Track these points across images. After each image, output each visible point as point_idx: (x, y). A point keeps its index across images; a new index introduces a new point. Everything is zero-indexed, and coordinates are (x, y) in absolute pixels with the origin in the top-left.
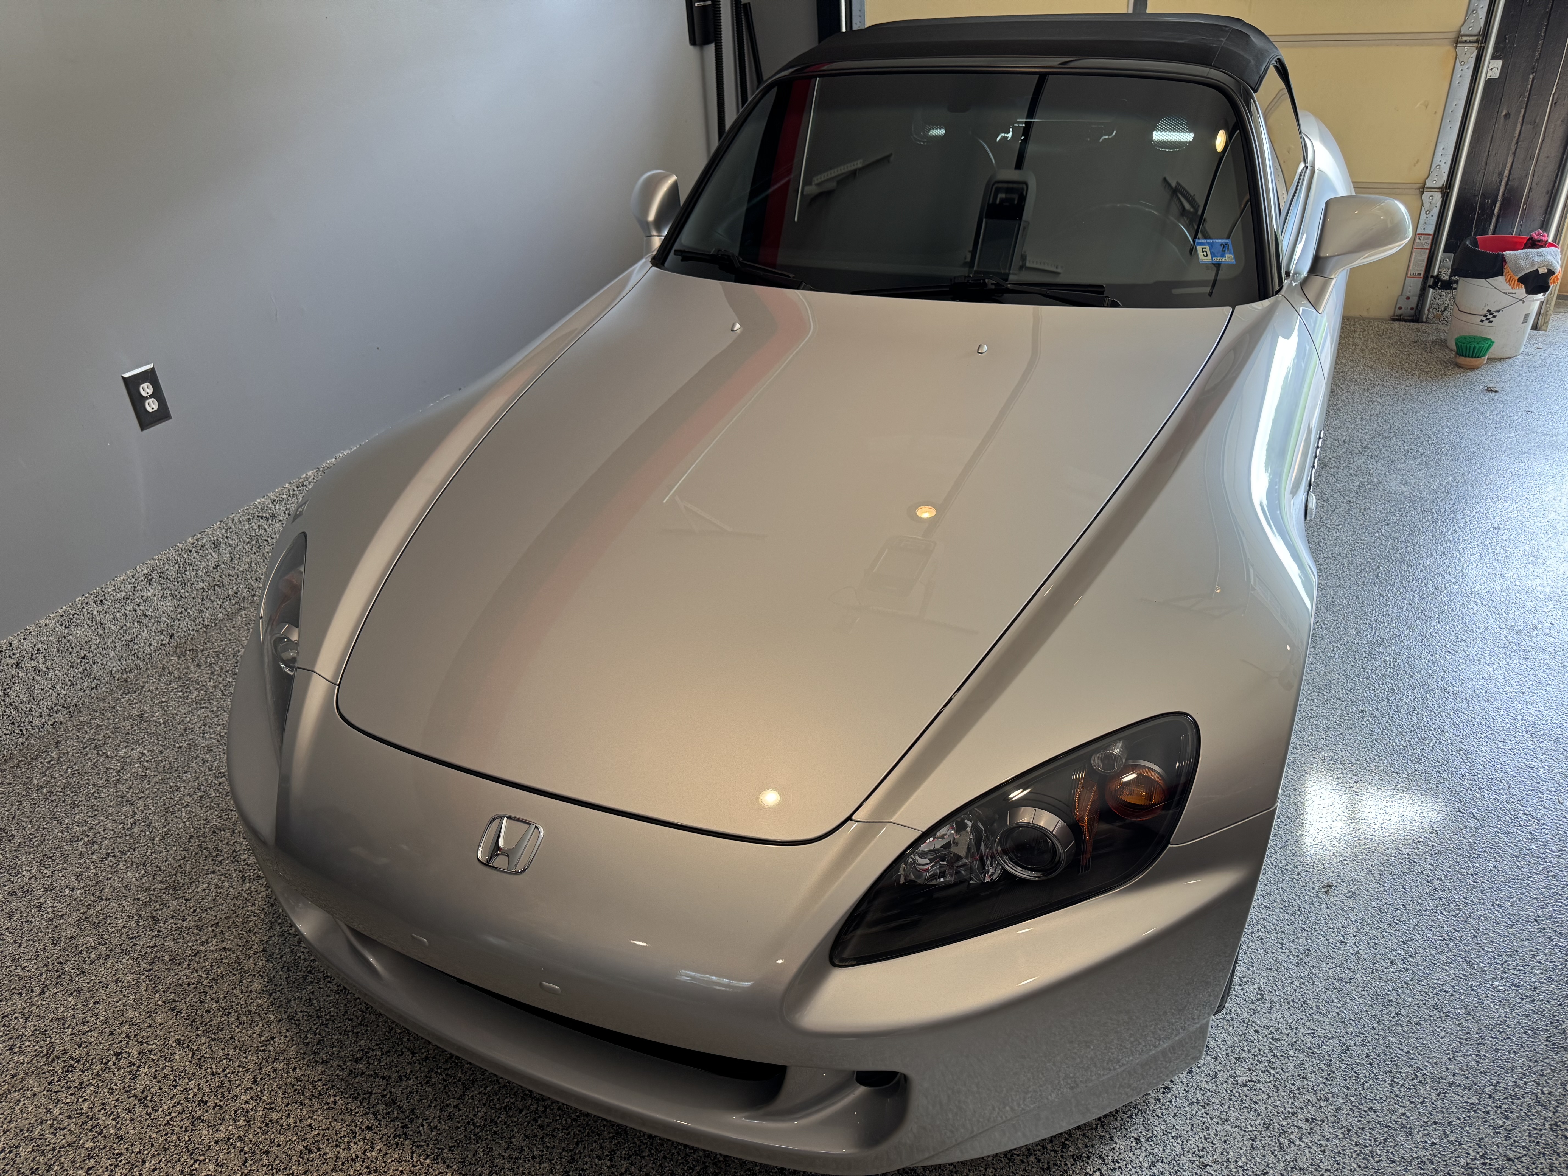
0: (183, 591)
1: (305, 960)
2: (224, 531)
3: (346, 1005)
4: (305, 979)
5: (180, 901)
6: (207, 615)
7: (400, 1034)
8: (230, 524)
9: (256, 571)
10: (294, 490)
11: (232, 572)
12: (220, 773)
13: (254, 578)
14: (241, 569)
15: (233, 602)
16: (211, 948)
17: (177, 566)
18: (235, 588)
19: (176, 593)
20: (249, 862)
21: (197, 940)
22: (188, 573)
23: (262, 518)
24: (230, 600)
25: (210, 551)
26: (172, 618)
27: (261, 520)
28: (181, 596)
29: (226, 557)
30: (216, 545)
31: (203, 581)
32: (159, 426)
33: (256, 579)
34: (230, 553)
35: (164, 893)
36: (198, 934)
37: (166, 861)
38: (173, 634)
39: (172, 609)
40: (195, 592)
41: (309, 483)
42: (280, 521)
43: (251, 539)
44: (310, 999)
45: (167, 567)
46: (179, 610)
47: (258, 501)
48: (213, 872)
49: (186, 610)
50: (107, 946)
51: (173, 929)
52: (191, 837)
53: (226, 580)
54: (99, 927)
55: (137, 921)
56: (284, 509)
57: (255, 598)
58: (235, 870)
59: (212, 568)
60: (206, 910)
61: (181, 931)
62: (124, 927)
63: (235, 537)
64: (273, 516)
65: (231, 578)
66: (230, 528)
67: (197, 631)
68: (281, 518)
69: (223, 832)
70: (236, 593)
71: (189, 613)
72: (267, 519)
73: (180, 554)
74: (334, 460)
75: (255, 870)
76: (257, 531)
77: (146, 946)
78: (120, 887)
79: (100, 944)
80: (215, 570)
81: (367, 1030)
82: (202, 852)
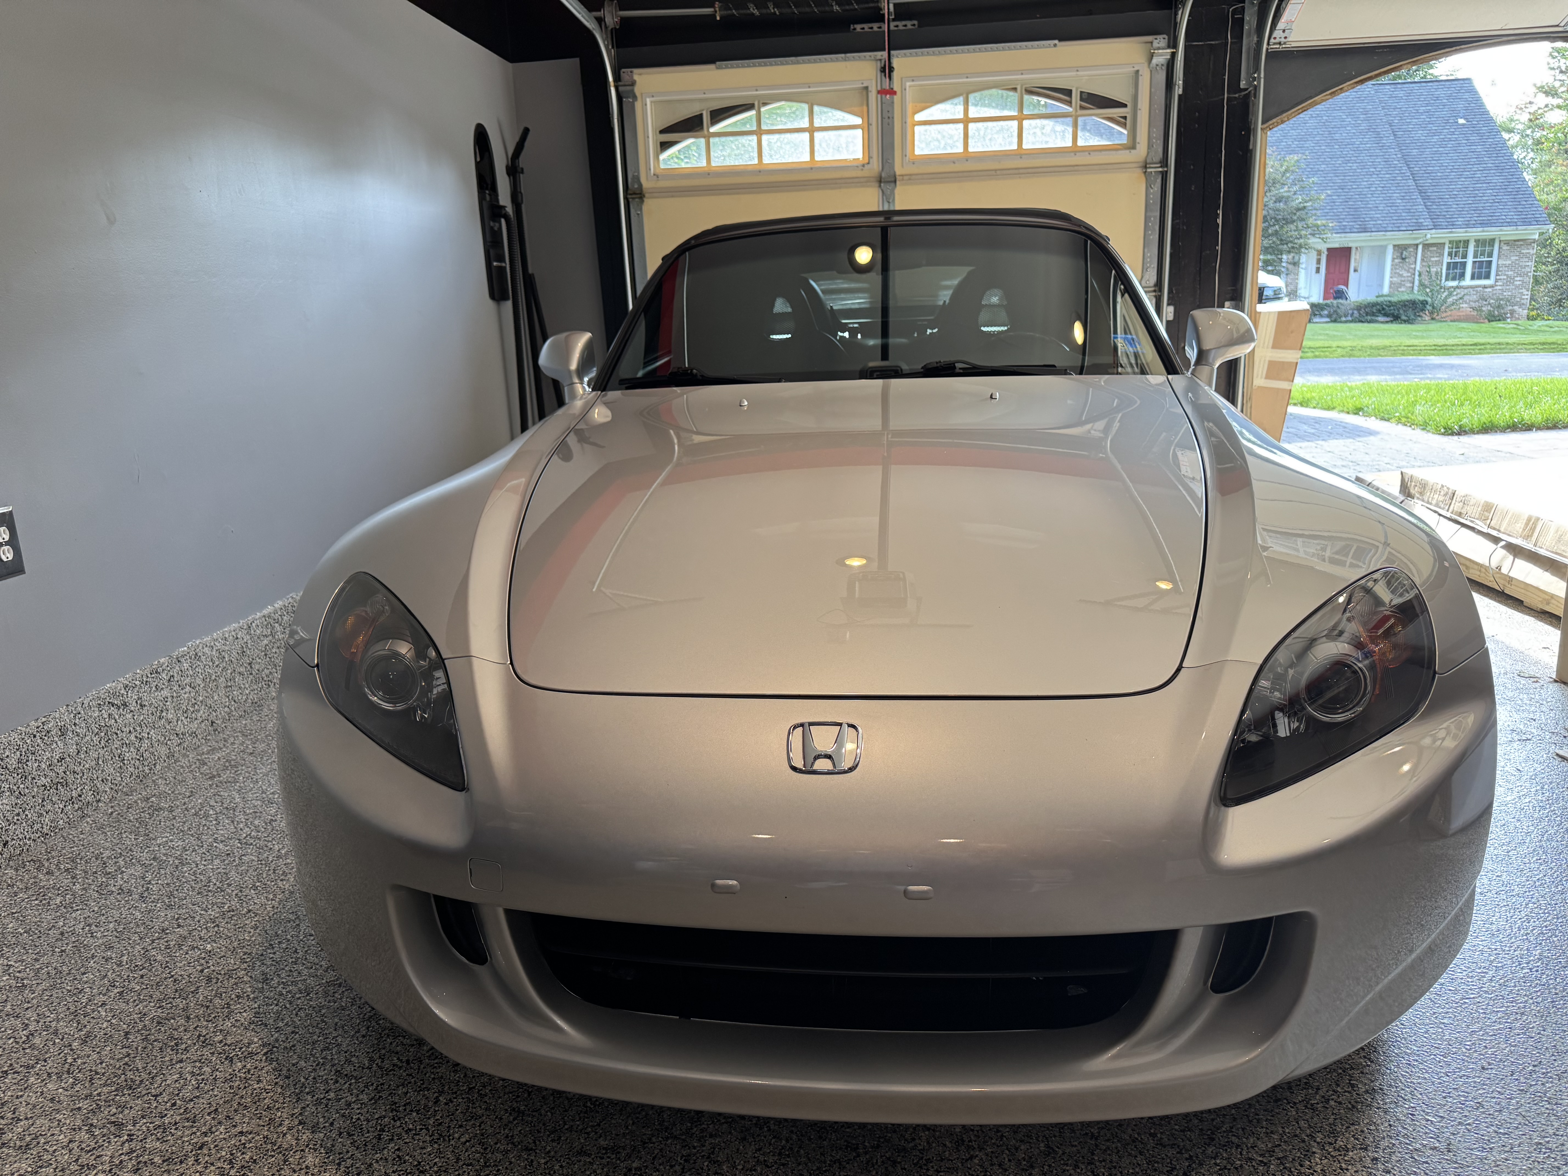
0: (22, 786)
1: (368, 1120)
2: (72, 715)
3: (453, 1151)
4: (380, 1139)
5: (146, 1098)
6: (47, 820)
7: (546, 1163)
8: (79, 709)
9: (103, 771)
10: (147, 677)
11: (77, 769)
12: (137, 966)
13: (100, 779)
14: (87, 766)
15: (76, 806)
16: (221, 1136)
17: (18, 753)
18: (79, 789)
19: (15, 788)
20: (229, 1042)
21: (195, 1133)
22: (29, 764)
23: (113, 706)
24: (73, 803)
25: (56, 739)
26: (8, 820)
27: (112, 708)
28: (20, 793)
29: (73, 750)
30: (63, 732)
31: (46, 776)
32: (11, 579)
33: (103, 781)
34: (77, 745)
35: (117, 1095)
36: (192, 1127)
37: (101, 1063)
38: (7, 842)
39: (8, 808)
40: (35, 790)
41: (163, 670)
42: (132, 711)
43: (100, 729)
44: (398, 1156)
45: (7, 753)
46: (17, 811)
47: (108, 685)
48: (181, 1061)
49: (24, 812)
50: (54, 1166)
51: (151, 1128)
52: (127, 1033)
53: (70, 778)
54: (30, 1149)
55: (89, 1131)
56: (136, 697)
57: (100, 804)
58: (213, 1054)
59: (56, 761)
60: (191, 1100)
61: (165, 1129)
62: (70, 1142)
63: (83, 725)
64: (125, 705)
65: (76, 776)
66: (79, 713)
67: (34, 840)
68: (132, 708)
69: (172, 1021)
70: (80, 796)
71: (27, 815)
72: (119, 708)
73: (23, 739)
74: (186, 648)
75: (241, 1048)
76: (107, 720)
77: (117, 1154)
78: (42, 1102)
79: (41, 1167)
80: (60, 764)
81: (499, 1170)
82: (152, 1044)
